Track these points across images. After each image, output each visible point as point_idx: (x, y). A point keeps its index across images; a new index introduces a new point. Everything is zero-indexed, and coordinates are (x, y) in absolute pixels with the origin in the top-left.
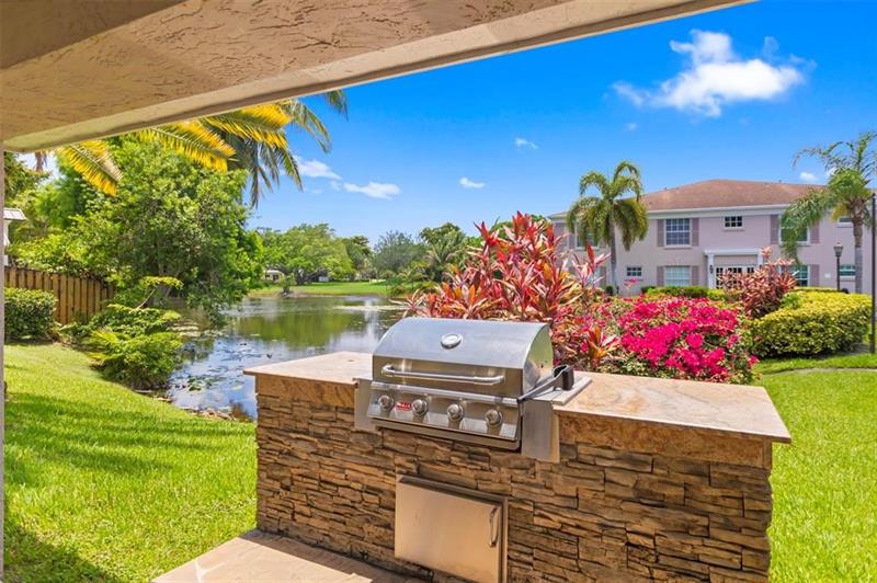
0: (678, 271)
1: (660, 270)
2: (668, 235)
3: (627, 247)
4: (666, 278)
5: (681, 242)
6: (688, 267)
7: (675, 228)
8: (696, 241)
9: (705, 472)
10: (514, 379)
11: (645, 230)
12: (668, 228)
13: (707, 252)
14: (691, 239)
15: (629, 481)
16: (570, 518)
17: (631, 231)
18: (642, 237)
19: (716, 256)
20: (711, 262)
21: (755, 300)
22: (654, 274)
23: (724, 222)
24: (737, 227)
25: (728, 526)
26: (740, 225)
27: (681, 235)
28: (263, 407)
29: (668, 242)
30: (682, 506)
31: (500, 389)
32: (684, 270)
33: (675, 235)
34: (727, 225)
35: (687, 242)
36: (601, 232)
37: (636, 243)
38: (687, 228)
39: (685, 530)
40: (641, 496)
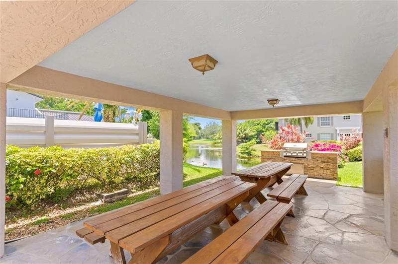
0: (325, 135)
1: (319, 135)
2: (322, 123)
3: (307, 127)
4: (321, 137)
5: (326, 125)
6: (329, 134)
7: (324, 120)
8: (332, 124)
9: (329, 158)
10: (305, 149)
11: (313, 121)
12: (322, 120)
13: (336, 128)
14: (330, 124)
15: (320, 160)
16: (313, 165)
17: (308, 121)
18: (312, 124)
19: (340, 130)
20: (338, 132)
21: (351, 144)
22: (316, 136)
23: (343, 118)
24: (348, 120)
25: (333, 164)
26: (349, 118)
27: (326, 122)
28: (262, 156)
29: (322, 125)
30: (327, 162)
31: (303, 150)
32: (328, 135)
33: (324, 123)
34: (344, 119)
35: (329, 125)
36: (297, 122)
37: (310, 125)
38: (329, 120)
39: (327, 165)
40: (322, 162)
